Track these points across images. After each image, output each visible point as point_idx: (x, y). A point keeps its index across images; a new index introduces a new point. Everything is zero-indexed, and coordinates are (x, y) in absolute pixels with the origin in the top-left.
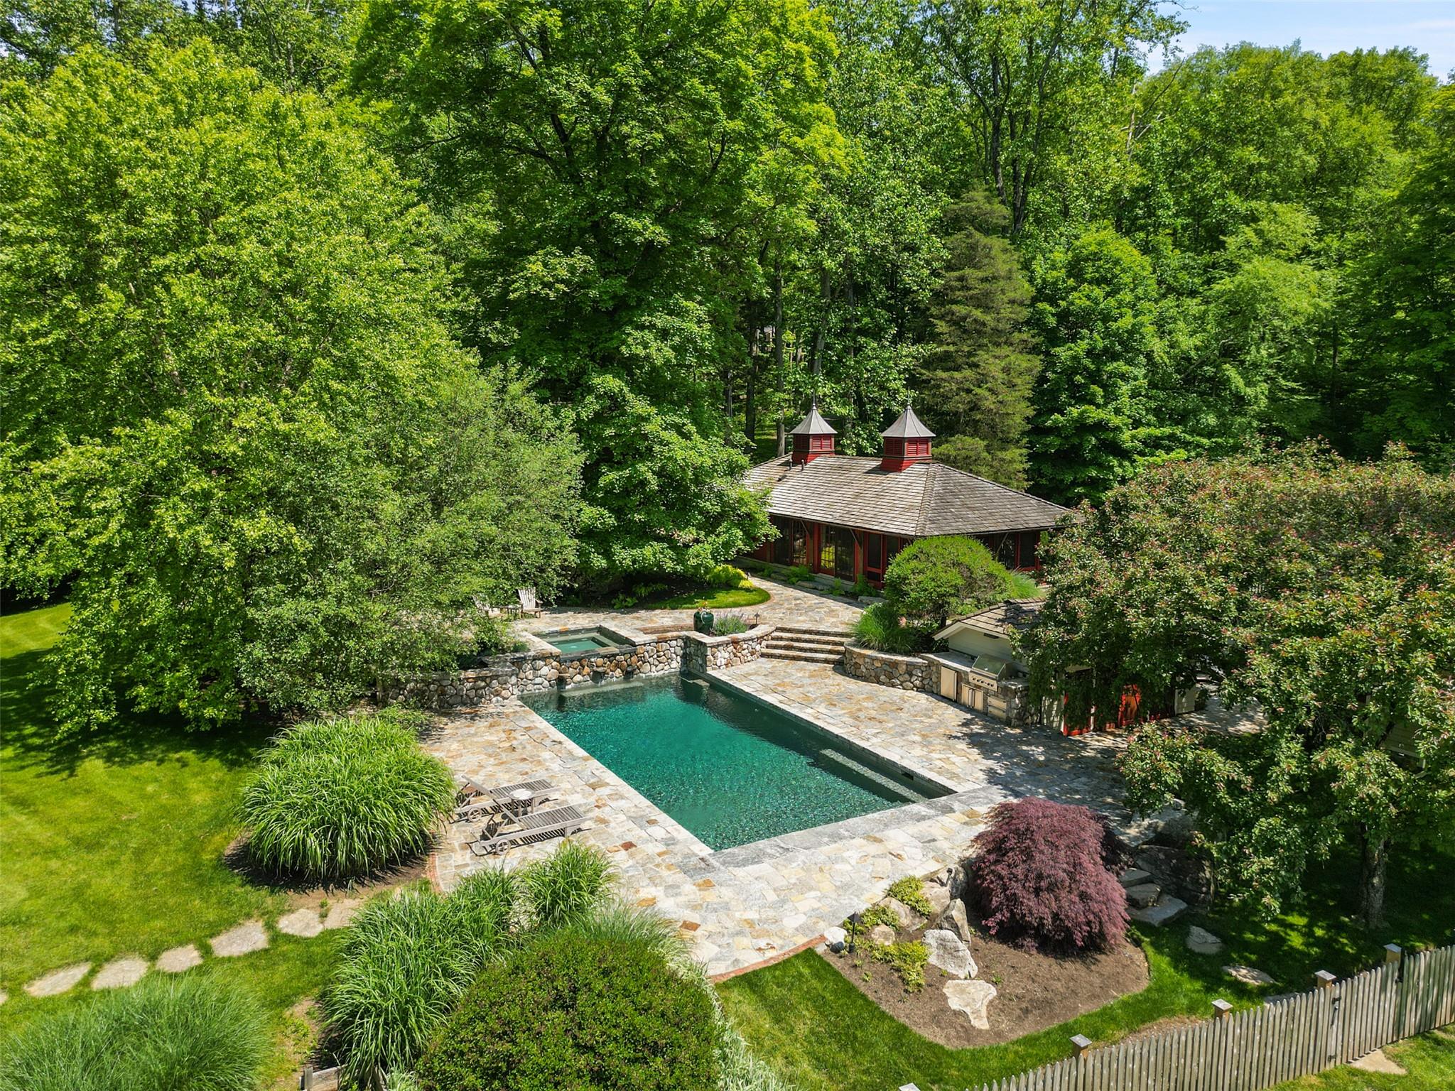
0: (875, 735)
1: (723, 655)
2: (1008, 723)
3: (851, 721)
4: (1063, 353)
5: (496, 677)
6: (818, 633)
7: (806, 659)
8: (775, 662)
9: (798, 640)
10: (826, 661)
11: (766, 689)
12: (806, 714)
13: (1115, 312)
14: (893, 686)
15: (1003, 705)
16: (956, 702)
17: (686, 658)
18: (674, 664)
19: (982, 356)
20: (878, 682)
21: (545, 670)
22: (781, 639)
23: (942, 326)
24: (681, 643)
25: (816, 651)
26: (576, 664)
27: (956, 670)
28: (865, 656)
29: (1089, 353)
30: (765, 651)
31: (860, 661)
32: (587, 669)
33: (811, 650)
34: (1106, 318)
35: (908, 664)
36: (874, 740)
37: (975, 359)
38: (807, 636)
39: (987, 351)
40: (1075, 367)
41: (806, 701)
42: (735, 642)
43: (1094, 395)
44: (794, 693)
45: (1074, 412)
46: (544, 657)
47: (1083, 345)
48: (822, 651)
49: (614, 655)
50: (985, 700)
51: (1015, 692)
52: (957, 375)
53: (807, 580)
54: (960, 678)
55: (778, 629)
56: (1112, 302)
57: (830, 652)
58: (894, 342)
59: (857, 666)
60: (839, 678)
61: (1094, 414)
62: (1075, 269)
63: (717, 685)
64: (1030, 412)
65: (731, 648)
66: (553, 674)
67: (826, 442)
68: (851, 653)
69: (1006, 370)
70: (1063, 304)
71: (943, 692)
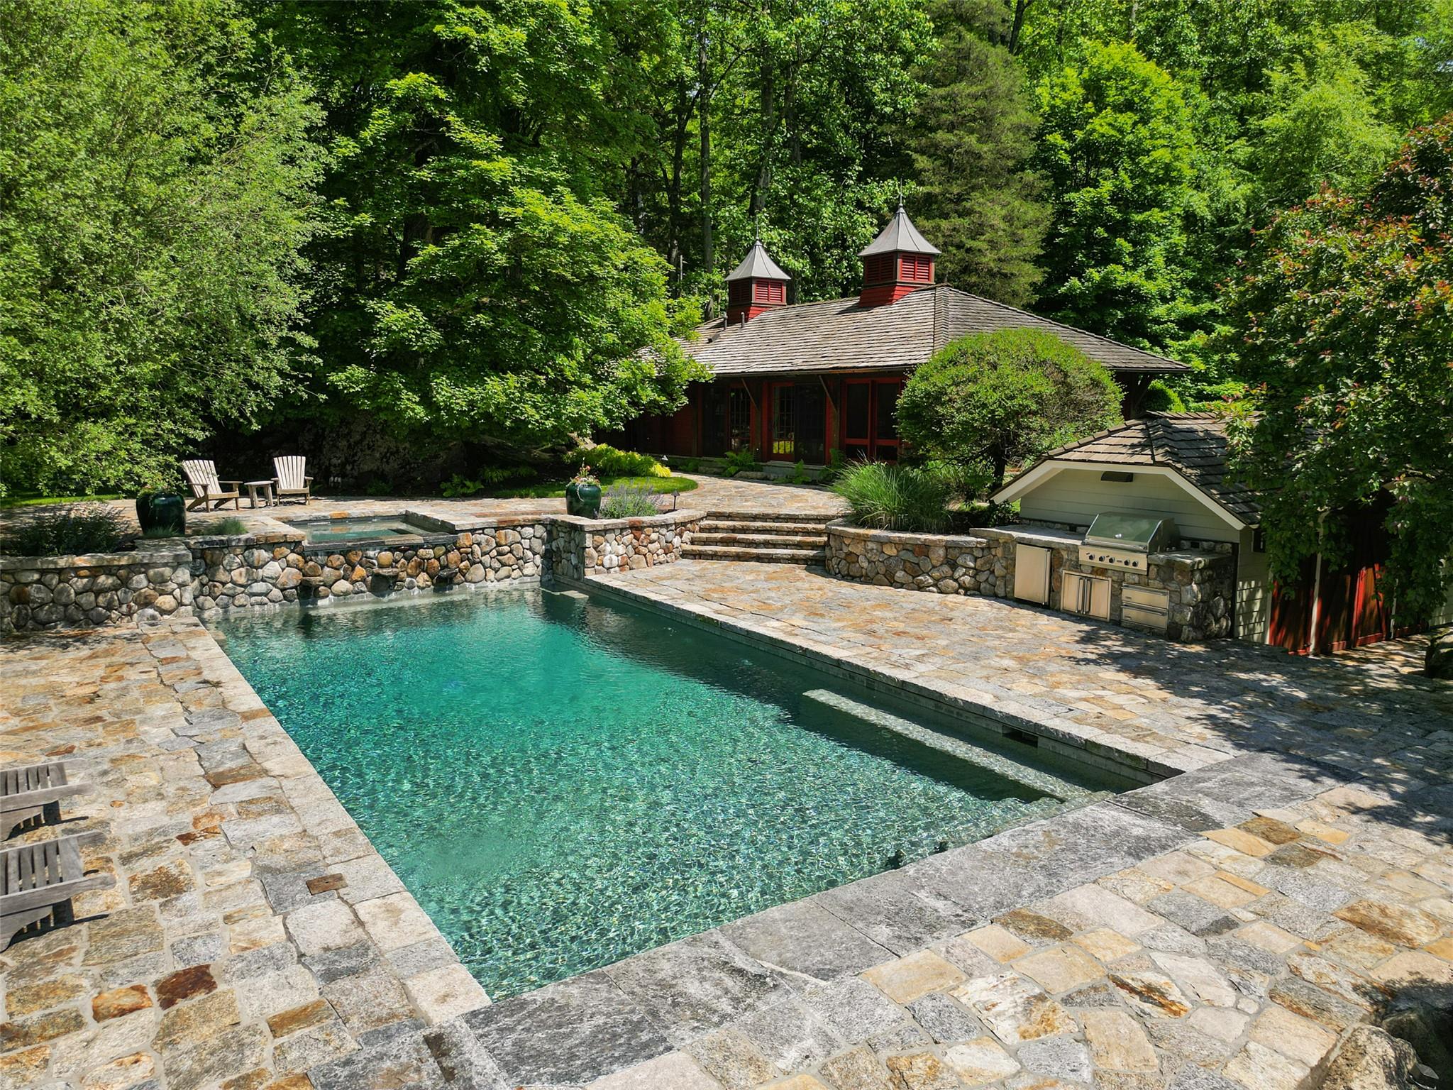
0: (920, 659)
1: (614, 549)
2: (1173, 633)
3: (860, 638)
4: (1080, 199)
5: (142, 567)
6: (777, 518)
7: (759, 558)
8: (707, 564)
9: (744, 530)
10: (794, 560)
11: (690, 596)
12: (770, 629)
13: (1147, 144)
14: (920, 588)
15: (1162, 601)
16: (1050, 607)
17: (550, 558)
18: (529, 569)
19: (976, 201)
20: (893, 583)
21: (273, 568)
22: (716, 529)
23: (922, 162)
24: (540, 531)
25: (775, 545)
26: (337, 559)
27: (1049, 547)
28: (865, 539)
29: (1116, 198)
30: (689, 547)
31: (858, 549)
32: (360, 571)
33: (766, 544)
34: (1136, 152)
35: (948, 547)
36: (921, 668)
37: (968, 205)
38: (759, 524)
39: (984, 194)
40: (1096, 216)
41: (765, 610)
42: (636, 528)
43: (1120, 253)
44: (743, 601)
45: (1095, 275)
46: (270, 544)
47: (1106, 188)
48: (786, 545)
49: (415, 547)
50: (1116, 596)
51: (1192, 570)
52: (944, 224)
53: (752, 469)
54: (1057, 561)
55: (710, 515)
56: (1143, 131)
57: (799, 545)
58: (861, 178)
59: (851, 558)
60: (819, 581)
61: (1121, 277)
62: (1094, 89)
63: (605, 597)
64: (1039, 278)
65: (629, 537)
66: (292, 577)
67: (774, 291)
68: (841, 536)
69: (1009, 219)
70: (1079, 135)
71: (1019, 592)
